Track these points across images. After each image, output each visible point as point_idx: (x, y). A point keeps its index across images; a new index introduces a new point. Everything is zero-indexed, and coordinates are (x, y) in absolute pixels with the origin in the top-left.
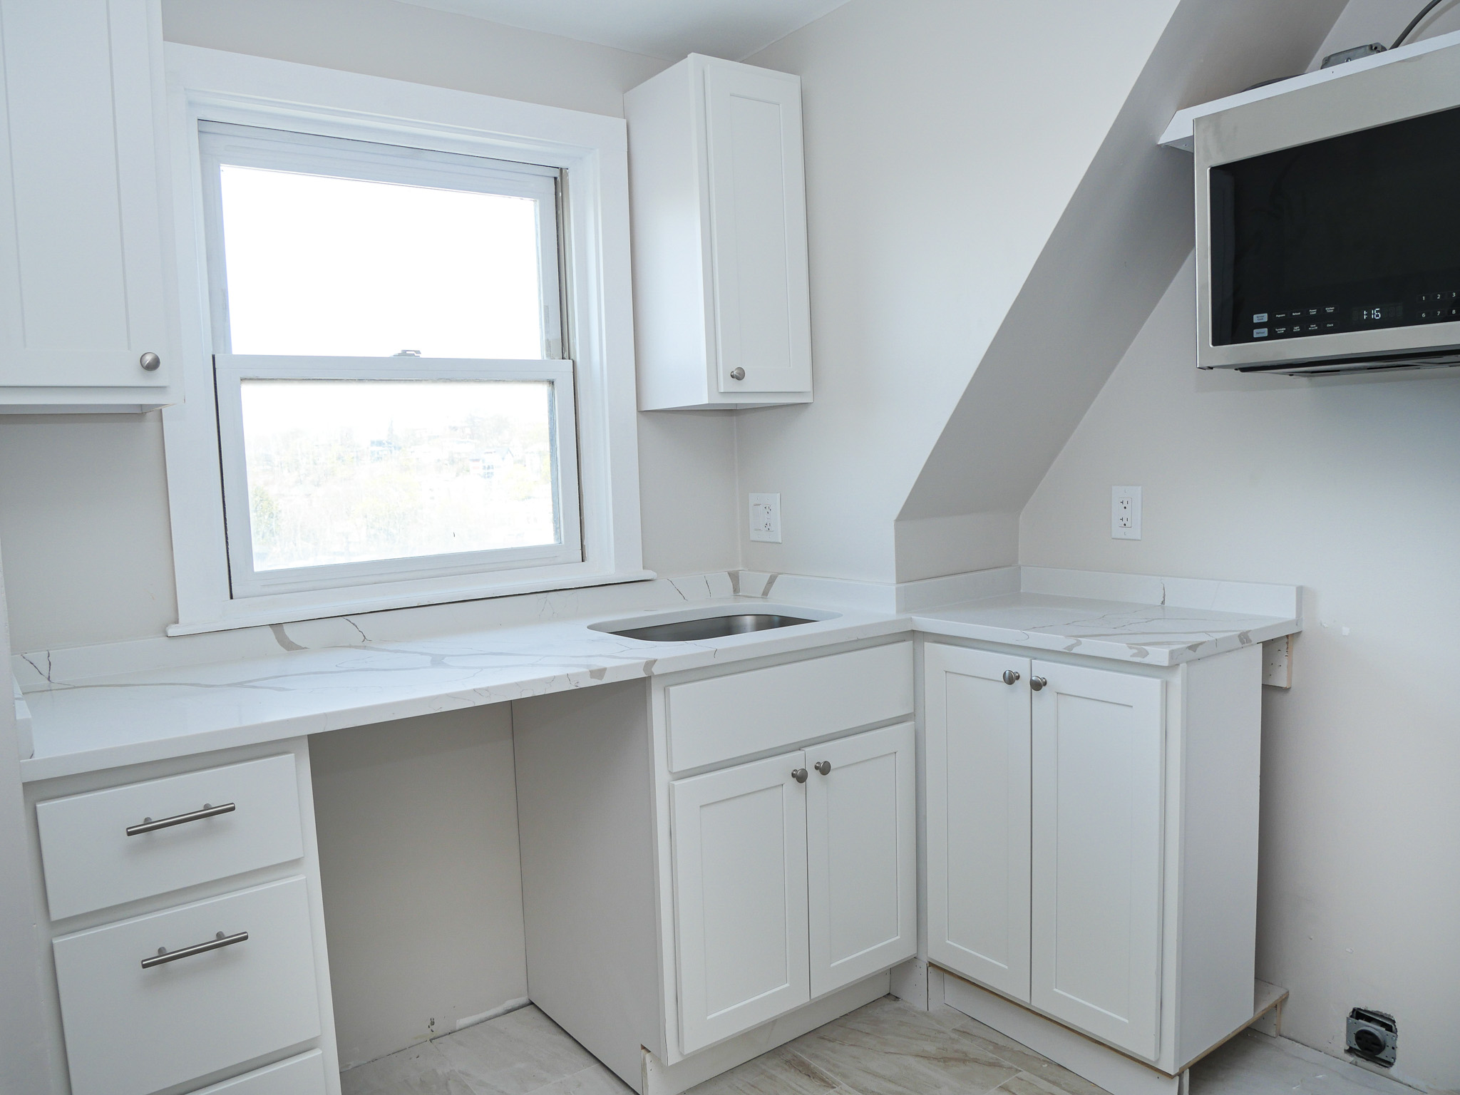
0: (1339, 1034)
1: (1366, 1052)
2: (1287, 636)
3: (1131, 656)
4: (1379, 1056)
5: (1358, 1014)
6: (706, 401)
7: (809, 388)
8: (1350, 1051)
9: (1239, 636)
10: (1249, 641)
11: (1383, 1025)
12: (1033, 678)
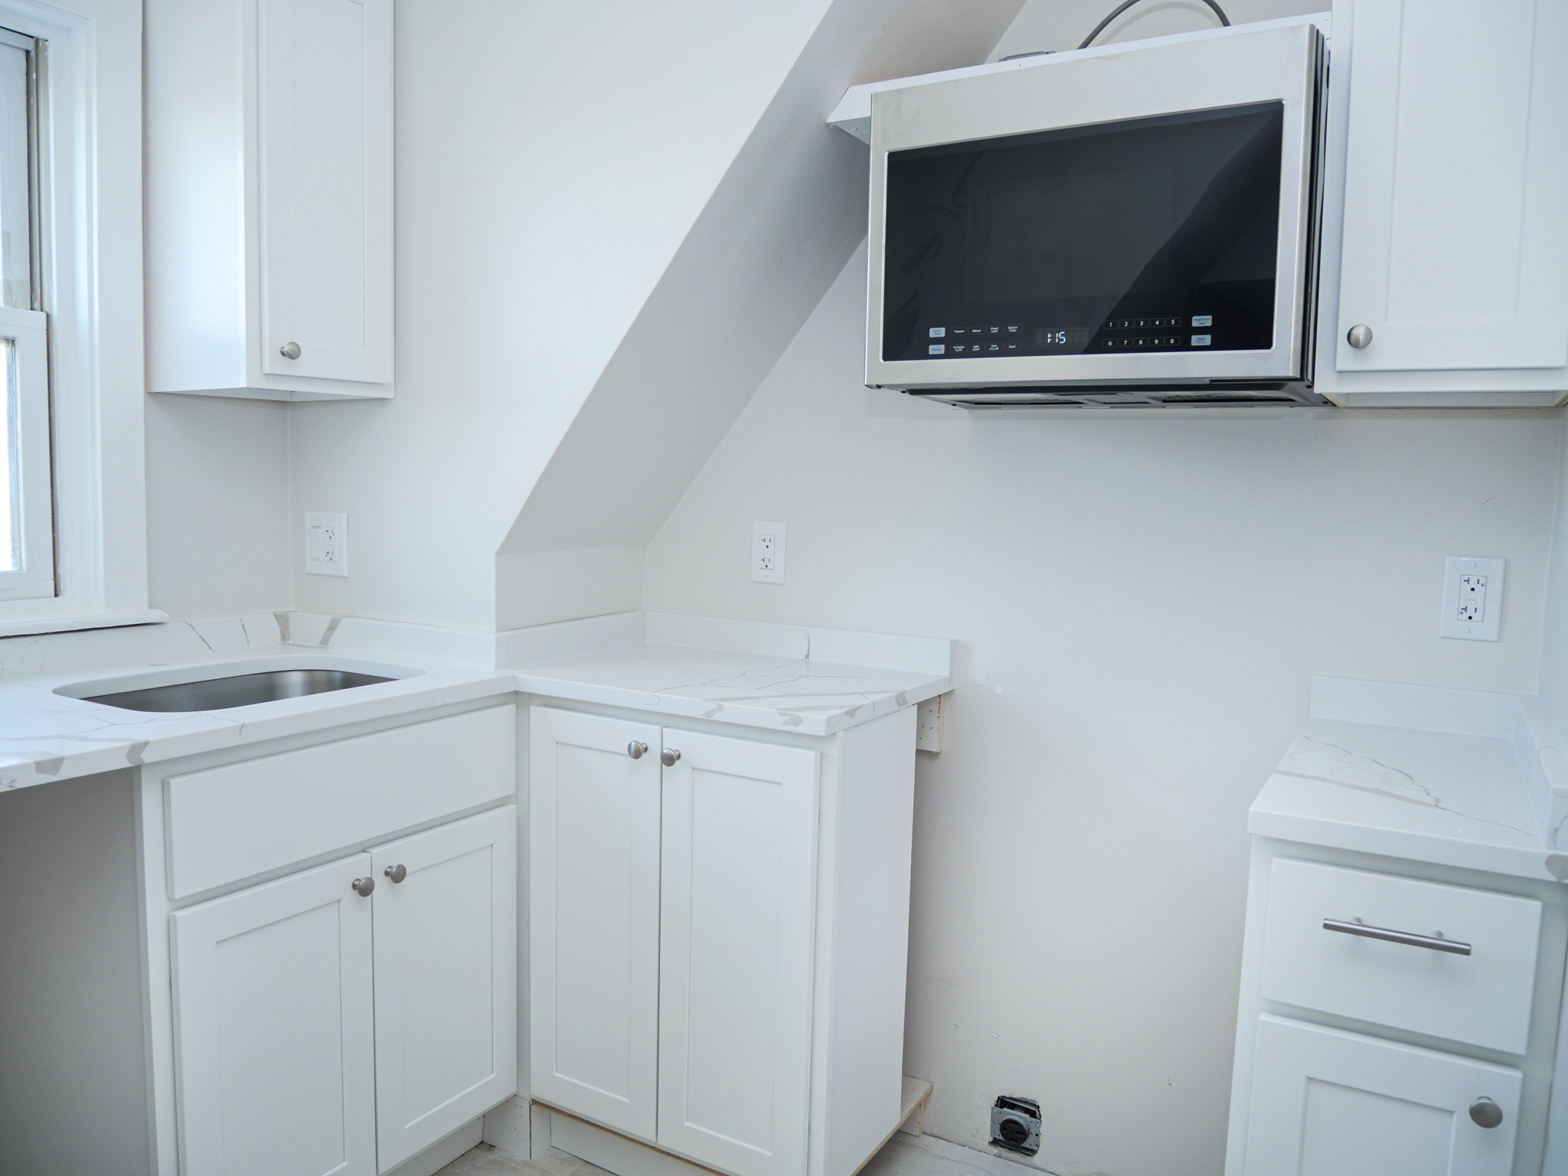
0: (983, 1123)
1: (1011, 1142)
2: (940, 696)
3: (783, 724)
4: (1022, 1145)
5: (1003, 1103)
6: (243, 384)
7: (387, 377)
8: (995, 1142)
9: (896, 698)
10: (905, 703)
11: (1026, 1111)
12: (665, 751)
